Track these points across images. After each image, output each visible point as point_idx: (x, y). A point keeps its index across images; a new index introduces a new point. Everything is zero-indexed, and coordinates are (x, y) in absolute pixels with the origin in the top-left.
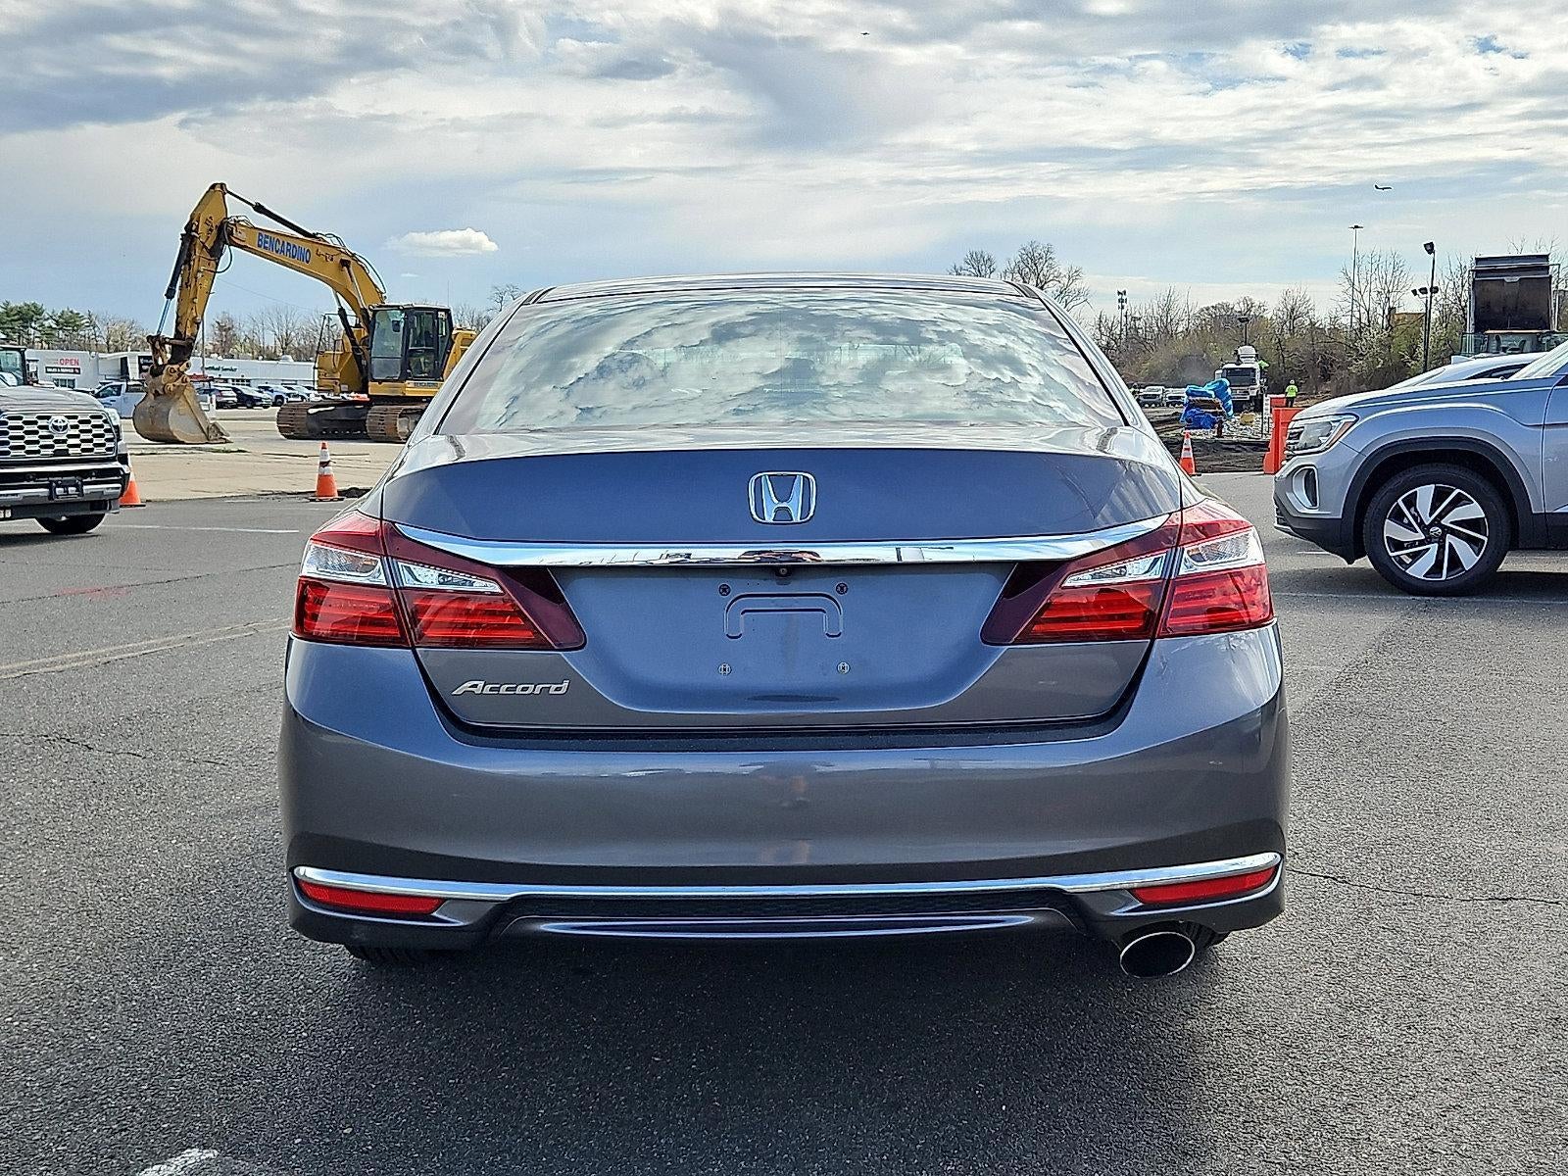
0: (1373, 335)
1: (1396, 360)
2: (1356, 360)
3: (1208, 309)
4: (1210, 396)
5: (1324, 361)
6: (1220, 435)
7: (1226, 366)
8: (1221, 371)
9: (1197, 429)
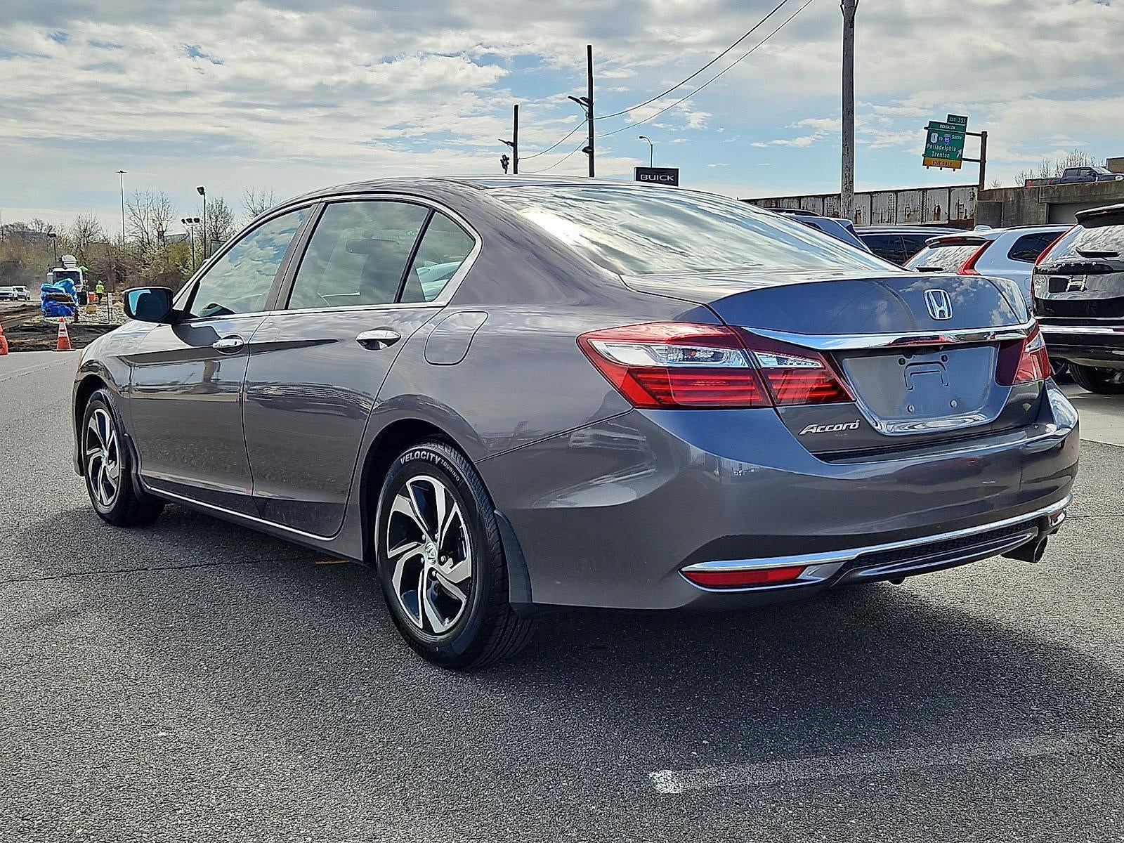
0: (155, 251)
1: (172, 269)
2: (143, 267)
3: (7, 226)
4: (62, 291)
5: (119, 268)
6: (76, 321)
7: (56, 270)
8: (52, 274)
9: (56, 316)
